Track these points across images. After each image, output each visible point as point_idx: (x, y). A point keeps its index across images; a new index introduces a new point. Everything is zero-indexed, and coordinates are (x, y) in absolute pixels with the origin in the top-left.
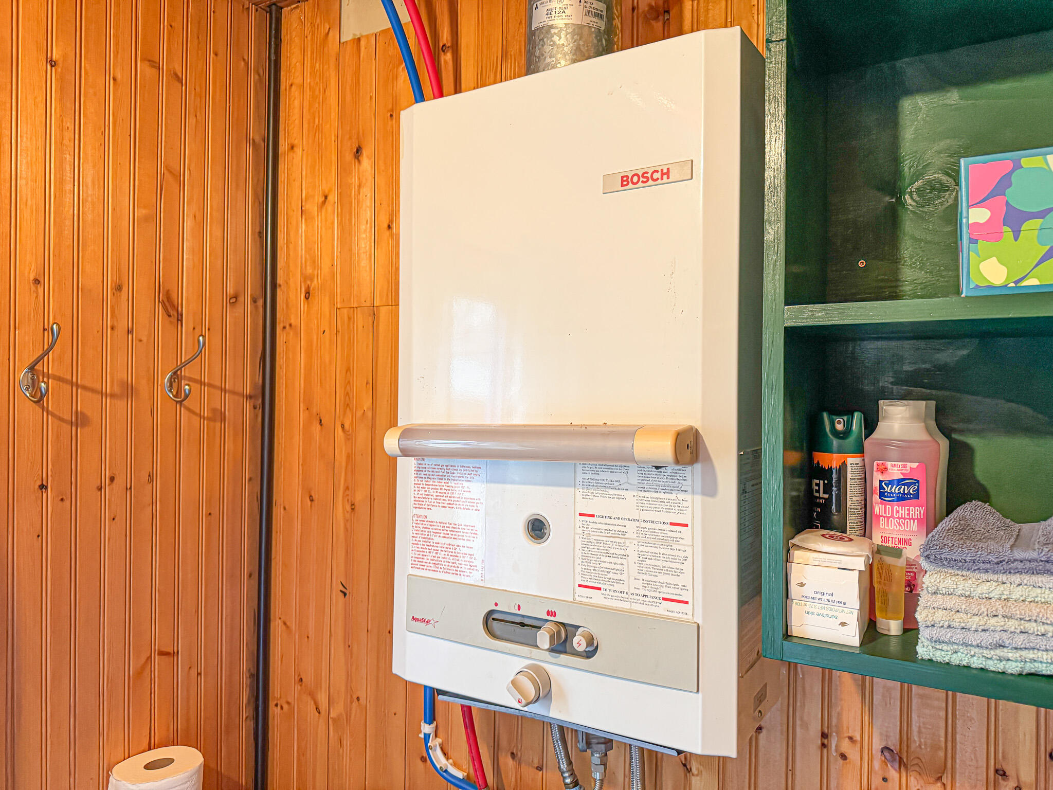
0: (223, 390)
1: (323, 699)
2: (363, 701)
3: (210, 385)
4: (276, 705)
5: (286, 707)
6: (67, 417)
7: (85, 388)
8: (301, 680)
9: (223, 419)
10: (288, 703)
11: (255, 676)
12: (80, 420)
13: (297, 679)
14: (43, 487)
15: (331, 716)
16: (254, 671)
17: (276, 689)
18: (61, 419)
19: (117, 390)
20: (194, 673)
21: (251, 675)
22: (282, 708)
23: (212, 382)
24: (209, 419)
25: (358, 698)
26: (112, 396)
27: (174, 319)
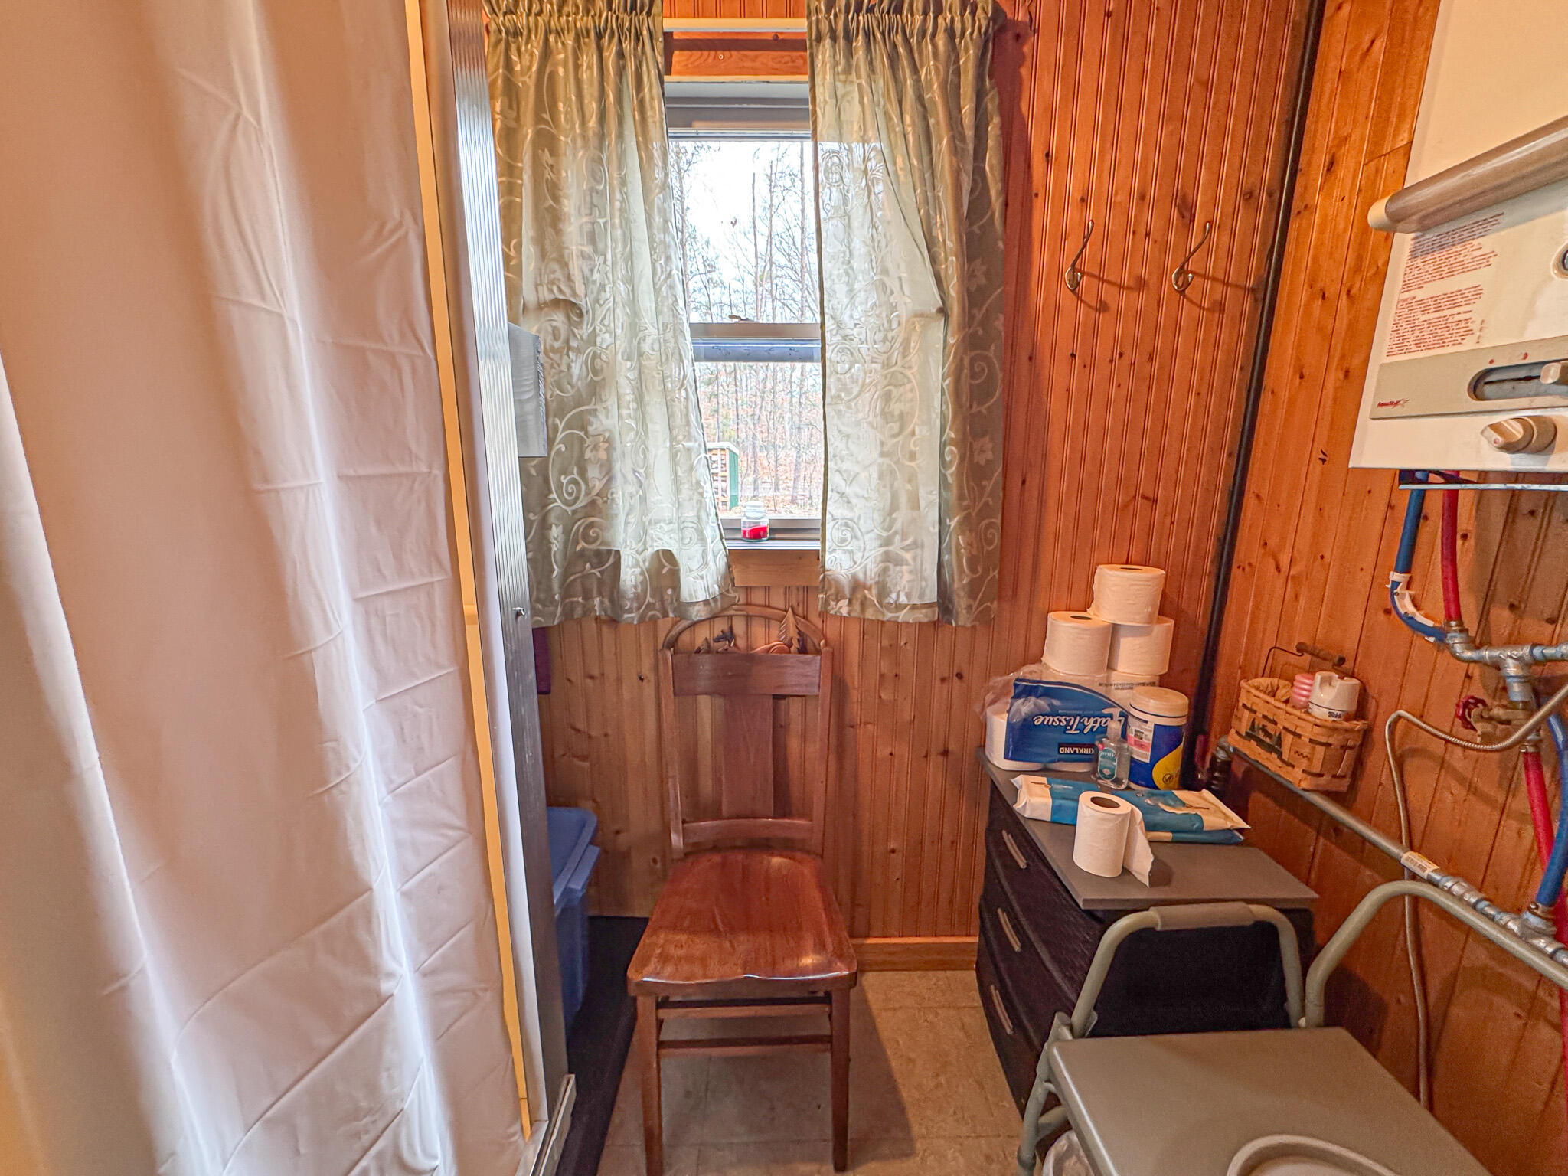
0: (1226, 284)
1: (1284, 560)
2: (1327, 560)
3: (1214, 279)
4: (1239, 567)
5: (1247, 568)
6: (1093, 304)
7: (1109, 282)
8: (1266, 544)
9: (1222, 310)
10: (1250, 564)
11: (1221, 542)
12: (1103, 307)
13: (1262, 542)
14: (1073, 356)
15: (1291, 573)
16: (1222, 536)
17: (1240, 554)
18: (1090, 306)
19: (1132, 284)
20: (1168, 521)
21: (1219, 540)
22: (1243, 569)
23: (1216, 276)
24: (1208, 309)
25: (1322, 557)
26: (1129, 288)
27: (1187, 220)
